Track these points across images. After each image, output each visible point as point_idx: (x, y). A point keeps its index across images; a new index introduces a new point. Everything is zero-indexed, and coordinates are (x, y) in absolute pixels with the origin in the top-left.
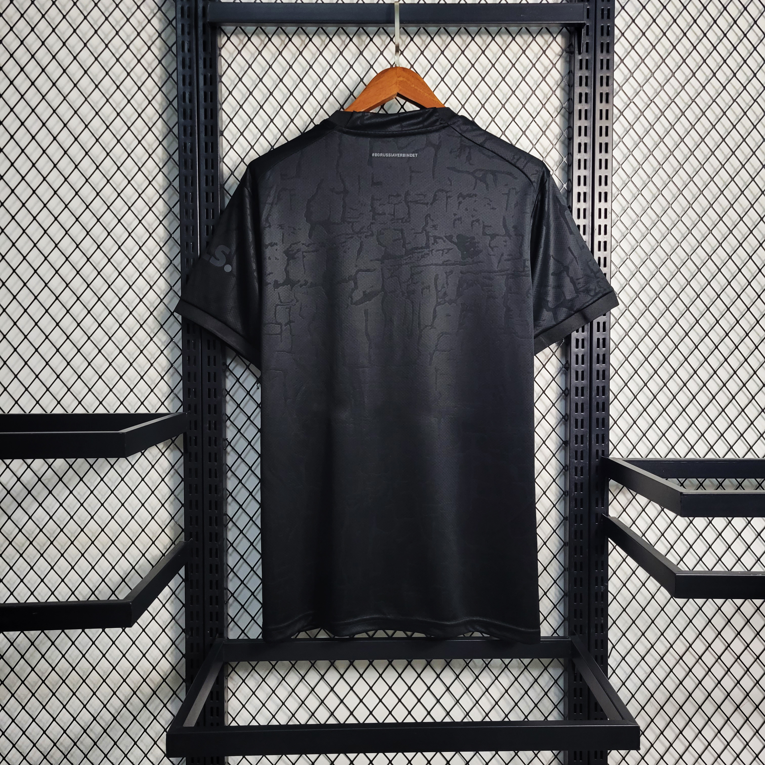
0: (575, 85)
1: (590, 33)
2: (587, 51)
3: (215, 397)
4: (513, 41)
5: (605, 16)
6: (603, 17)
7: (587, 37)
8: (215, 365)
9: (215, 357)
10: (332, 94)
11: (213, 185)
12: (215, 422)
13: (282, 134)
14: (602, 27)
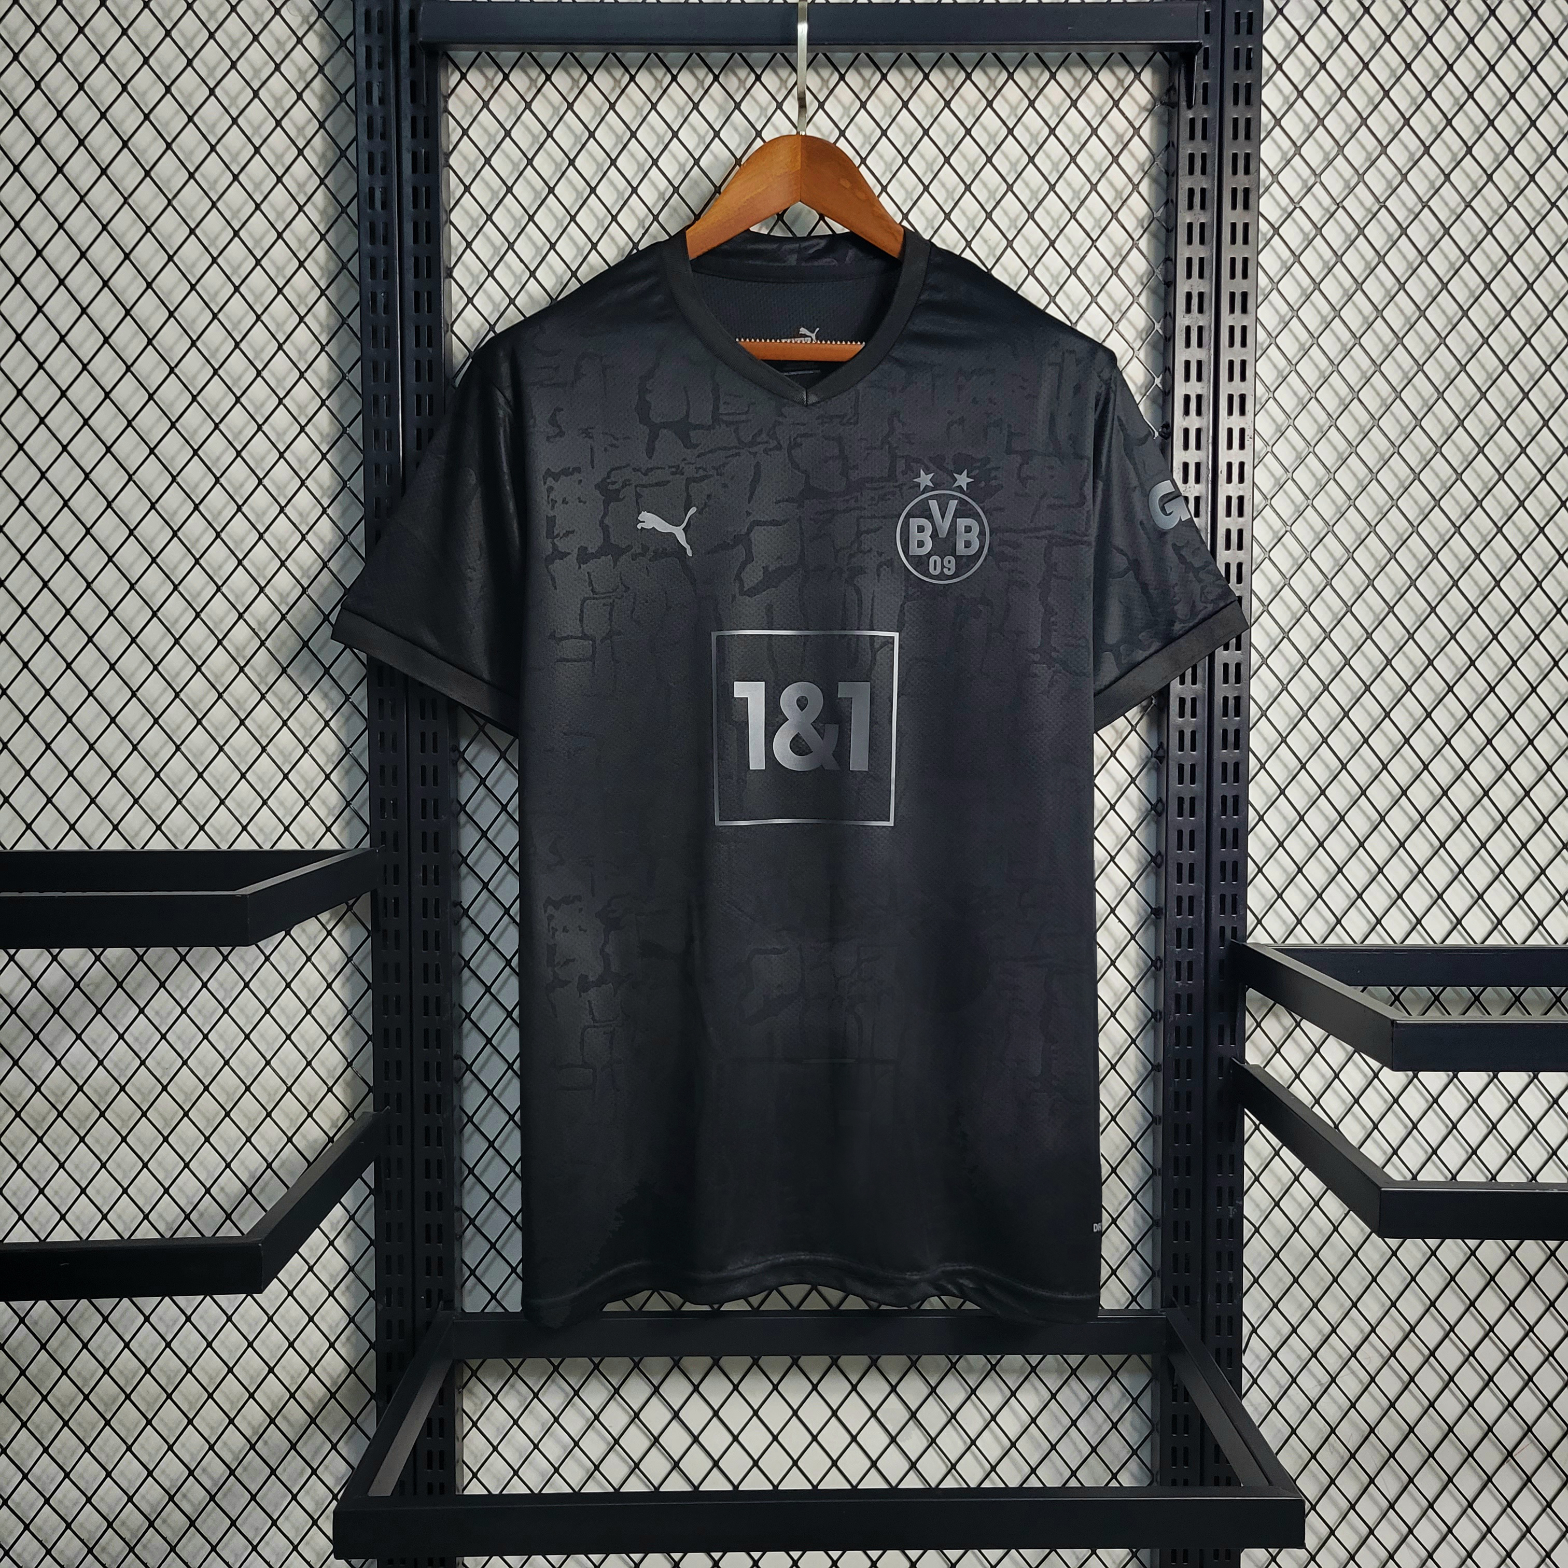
0: (1181, 172)
1: (1211, 64)
2: (1205, 102)
3: (437, 816)
4: (1052, 82)
5: (1243, 28)
6: (1238, 31)
7: (1204, 72)
8: (435, 750)
9: (435, 734)
10: (676, 190)
11: (430, 379)
12: (436, 867)
13: (574, 274)
14: (1237, 51)
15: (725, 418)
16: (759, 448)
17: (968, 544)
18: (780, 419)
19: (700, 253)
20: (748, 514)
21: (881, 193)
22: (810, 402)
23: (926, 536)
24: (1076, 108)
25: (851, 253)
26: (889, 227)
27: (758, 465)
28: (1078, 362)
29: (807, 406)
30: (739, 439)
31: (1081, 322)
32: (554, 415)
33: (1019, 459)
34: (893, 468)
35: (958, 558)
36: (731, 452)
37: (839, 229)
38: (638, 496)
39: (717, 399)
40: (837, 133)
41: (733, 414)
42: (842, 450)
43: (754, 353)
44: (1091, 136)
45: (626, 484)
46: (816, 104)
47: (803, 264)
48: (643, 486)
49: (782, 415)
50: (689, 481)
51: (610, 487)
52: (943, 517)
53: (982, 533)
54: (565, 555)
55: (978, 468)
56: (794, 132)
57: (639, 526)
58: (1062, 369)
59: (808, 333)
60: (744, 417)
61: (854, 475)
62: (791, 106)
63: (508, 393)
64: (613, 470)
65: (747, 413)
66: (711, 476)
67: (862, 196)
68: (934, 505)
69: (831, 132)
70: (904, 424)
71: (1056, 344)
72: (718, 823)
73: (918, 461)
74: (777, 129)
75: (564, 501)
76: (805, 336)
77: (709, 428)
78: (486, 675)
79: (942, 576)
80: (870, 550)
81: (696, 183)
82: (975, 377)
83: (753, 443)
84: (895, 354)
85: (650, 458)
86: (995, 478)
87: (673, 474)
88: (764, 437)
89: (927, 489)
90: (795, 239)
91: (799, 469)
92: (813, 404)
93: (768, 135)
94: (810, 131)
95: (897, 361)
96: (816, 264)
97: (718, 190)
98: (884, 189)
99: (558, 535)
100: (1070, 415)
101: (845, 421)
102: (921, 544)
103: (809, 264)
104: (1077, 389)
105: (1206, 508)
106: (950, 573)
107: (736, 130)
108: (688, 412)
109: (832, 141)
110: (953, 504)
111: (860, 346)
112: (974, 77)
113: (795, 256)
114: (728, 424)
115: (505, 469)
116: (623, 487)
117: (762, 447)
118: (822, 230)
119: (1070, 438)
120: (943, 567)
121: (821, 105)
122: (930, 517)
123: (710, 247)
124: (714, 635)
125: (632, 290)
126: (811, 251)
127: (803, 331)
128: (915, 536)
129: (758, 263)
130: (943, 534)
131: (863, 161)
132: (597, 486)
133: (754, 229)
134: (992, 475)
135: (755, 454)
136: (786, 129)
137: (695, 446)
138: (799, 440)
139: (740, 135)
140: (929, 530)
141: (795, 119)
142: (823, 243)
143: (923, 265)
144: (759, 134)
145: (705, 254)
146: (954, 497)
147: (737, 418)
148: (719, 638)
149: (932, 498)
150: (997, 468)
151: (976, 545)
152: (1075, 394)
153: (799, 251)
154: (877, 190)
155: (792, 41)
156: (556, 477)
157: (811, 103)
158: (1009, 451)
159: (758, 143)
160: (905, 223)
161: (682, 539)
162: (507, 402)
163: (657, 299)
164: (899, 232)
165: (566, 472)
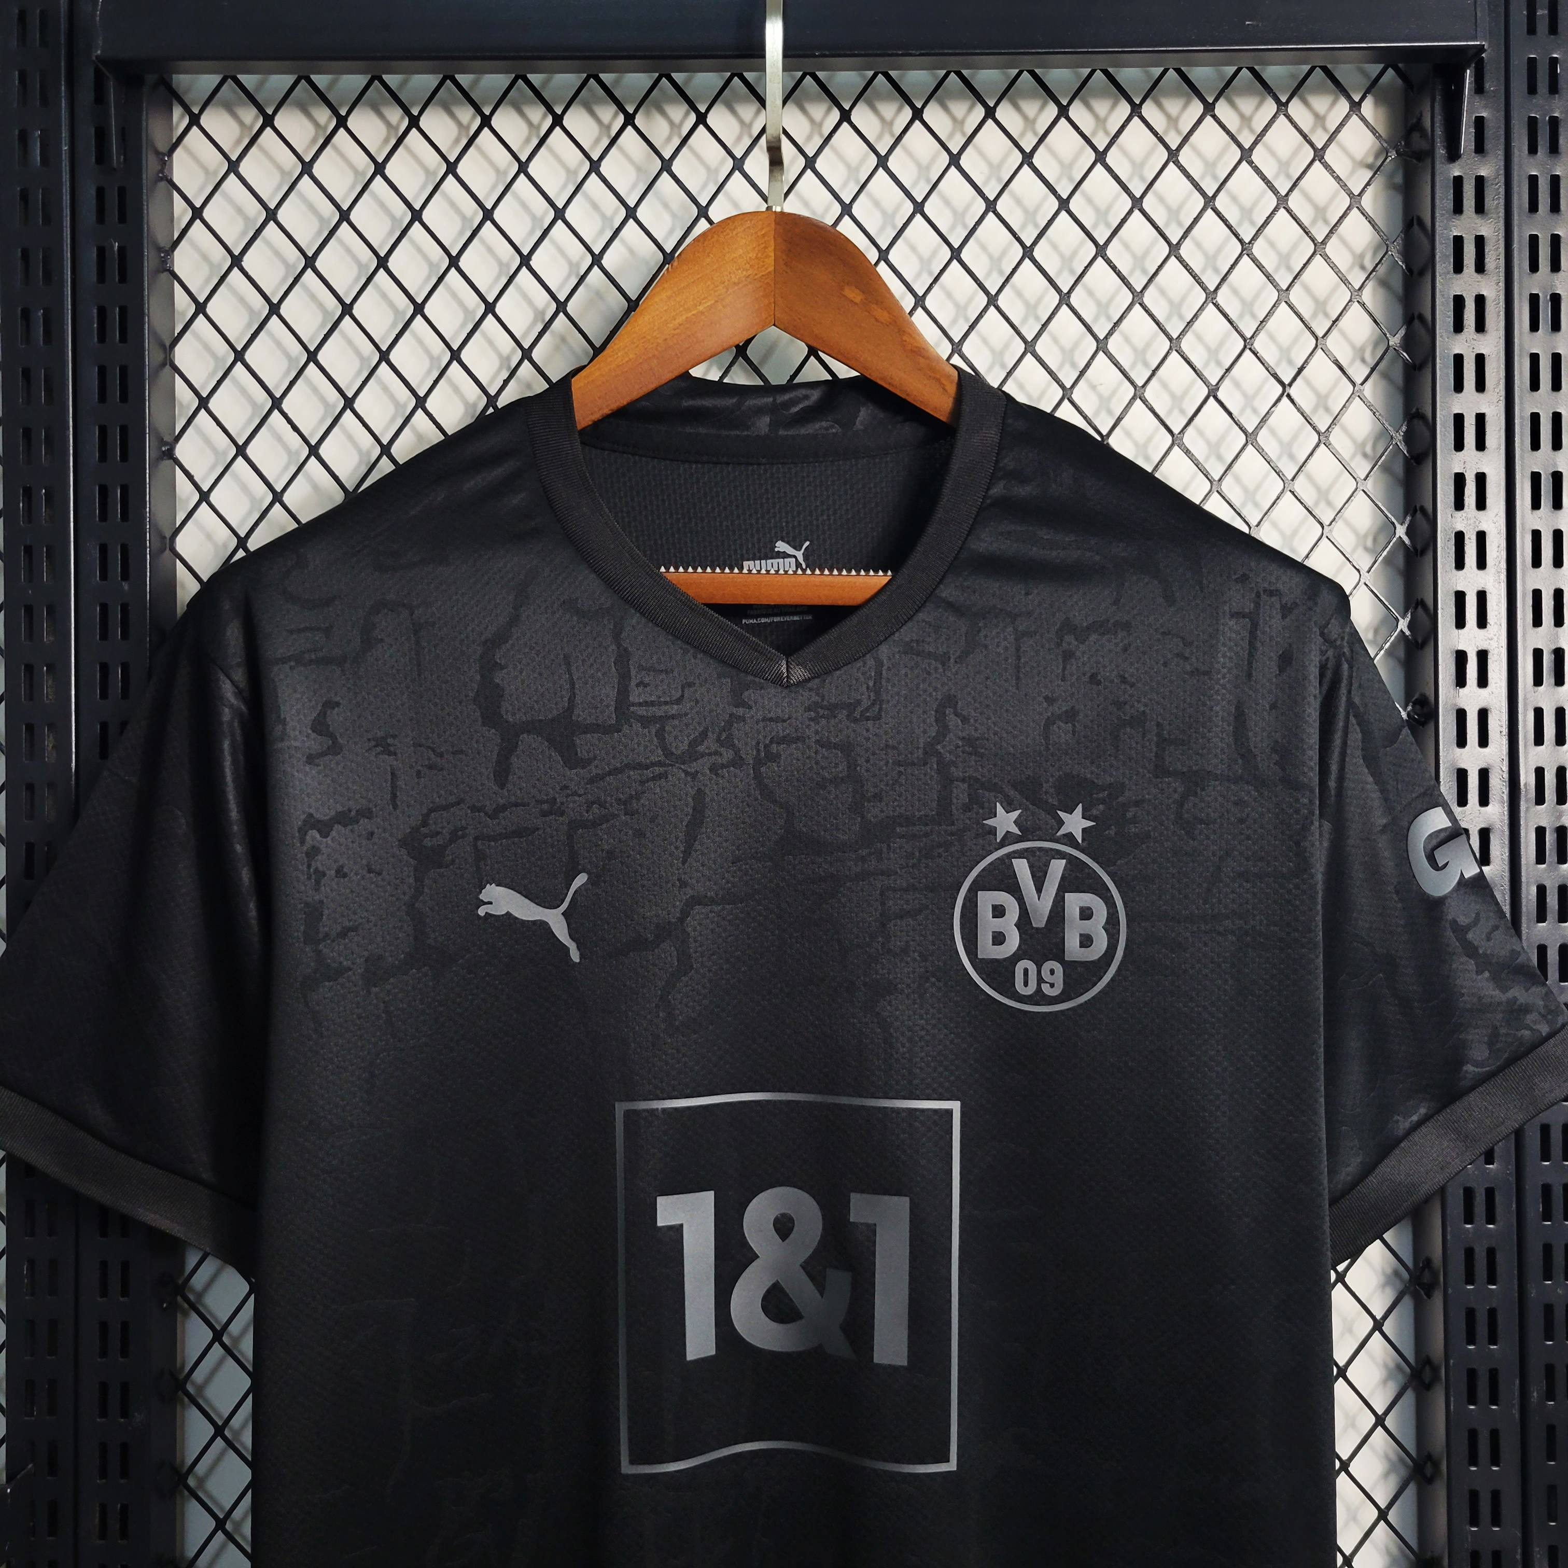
0: (1439, 268)
1: (1489, 86)
2: (1480, 149)
3: (125, 1413)
4: (1209, 119)
5: (1542, 26)
6: (1532, 30)
7: (1477, 98)
8: (125, 1292)
9: (125, 1266)
10: (561, 307)
11: (125, 635)
12: (124, 1508)
13: (386, 450)
14: (1532, 63)
15: (642, 711)
16: (702, 765)
17: (1086, 941)
18: (740, 711)
19: (597, 416)
20: (683, 884)
21: (914, 309)
22: (794, 680)
23: (1009, 925)
24: (1251, 163)
25: (865, 414)
26: (933, 369)
27: (700, 795)
28: (1286, 611)
29: (788, 686)
30: (664, 749)
31: (1265, 525)
32: (323, 714)
33: (1179, 785)
34: (945, 802)
35: (1070, 967)
36: (649, 773)
37: (844, 372)
38: (480, 856)
39: (624, 676)
40: (837, 209)
41: (652, 704)
42: (852, 766)
43: (691, 592)
44: (1276, 210)
45: (454, 837)
46: (802, 162)
47: (781, 432)
48: (489, 838)
49: (744, 704)
50: (574, 825)
51: (428, 842)
52: (1039, 890)
53: (1111, 925)
54: (341, 971)
55: (1103, 801)
56: (763, 207)
57: (481, 912)
58: (1255, 626)
59: (790, 550)
60: (674, 709)
61: (874, 812)
62: (758, 164)
63: (239, 675)
64: (431, 811)
65: (679, 701)
66: (614, 816)
67: (883, 315)
68: (1022, 868)
69: (827, 209)
70: (965, 720)
71: (1244, 578)
72: (627, 1468)
73: (995, 788)
74: (735, 205)
75: (340, 873)
76: (785, 555)
77: (608, 730)
78: (206, 1175)
79: (1038, 997)
80: (905, 950)
81: (599, 295)
82: (1093, 637)
83: (692, 755)
84: (947, 592)
85: (502, 786)
86: (1134, 820)
87: (544, 814)
88: (710, 744)
89: (1009, 838)
90: (768, 389)
91: (775, 801)
92: (799, 684)
93: (718, 213)
94: (792, 206)
95: (951, 606)
96: (803, 431)
97: (633, 305)
98: (920, 301)
99: (327, 936)
100: (1273, 706)
101: (857, 714)
102: (999, 938)
103: (791, 433)
104: (1286, 660)
105: (1499, 849)
106: (1054, 992)
107: (666, 206)
108: (572, 699)
109: (829, 221)
110: (1057, 867)
111: (880, 579)
112: (1073, 112)
113: (767, 419)
114: (646, 721)
115: (234, 813)
116: (452, 841)
117: (707, 762)
118: (814, 372)
119: (1274, 750)
120: (1040, 980)
121: (810, 163)
122: (1015, 890)
123: (615, 406)
124: (620, 1108)
125: (473, 484)
126: (795, 410)
127: (781, 546)
128: (987, 924)
129: (702, 430)
130: (1040, 918)
131: (884, 255)
132: (403, 843)
133: (696, 372)
134: (1129, 815)
135: (694, 776)
136: (751, 203)
137: (585, 763)
138: (774, 748)
139: (674, 215)
140: (1013, 912)
141: (764, 186)
142: (815, 395)
143: (992, 434)
144: (703, 212)
145: (606, 418)
146: (1061, 855)
147: (659, 712)
148: (628, 1114)
149: (1020, 854)
150: (1137, 804)
151: (1101, 943)
152: (1282, 670)
153: (773, 410)
154: (907, 302)
155: (757, 51)
156: (324, 828)
157: (793, 161)
158: (1161, 771)
159: (703, 225)
160: (957, 360)
161: (560, 930)
162: (239, 693)
163: (517, 500)
164: (948, 377)
165: (343, 819)
